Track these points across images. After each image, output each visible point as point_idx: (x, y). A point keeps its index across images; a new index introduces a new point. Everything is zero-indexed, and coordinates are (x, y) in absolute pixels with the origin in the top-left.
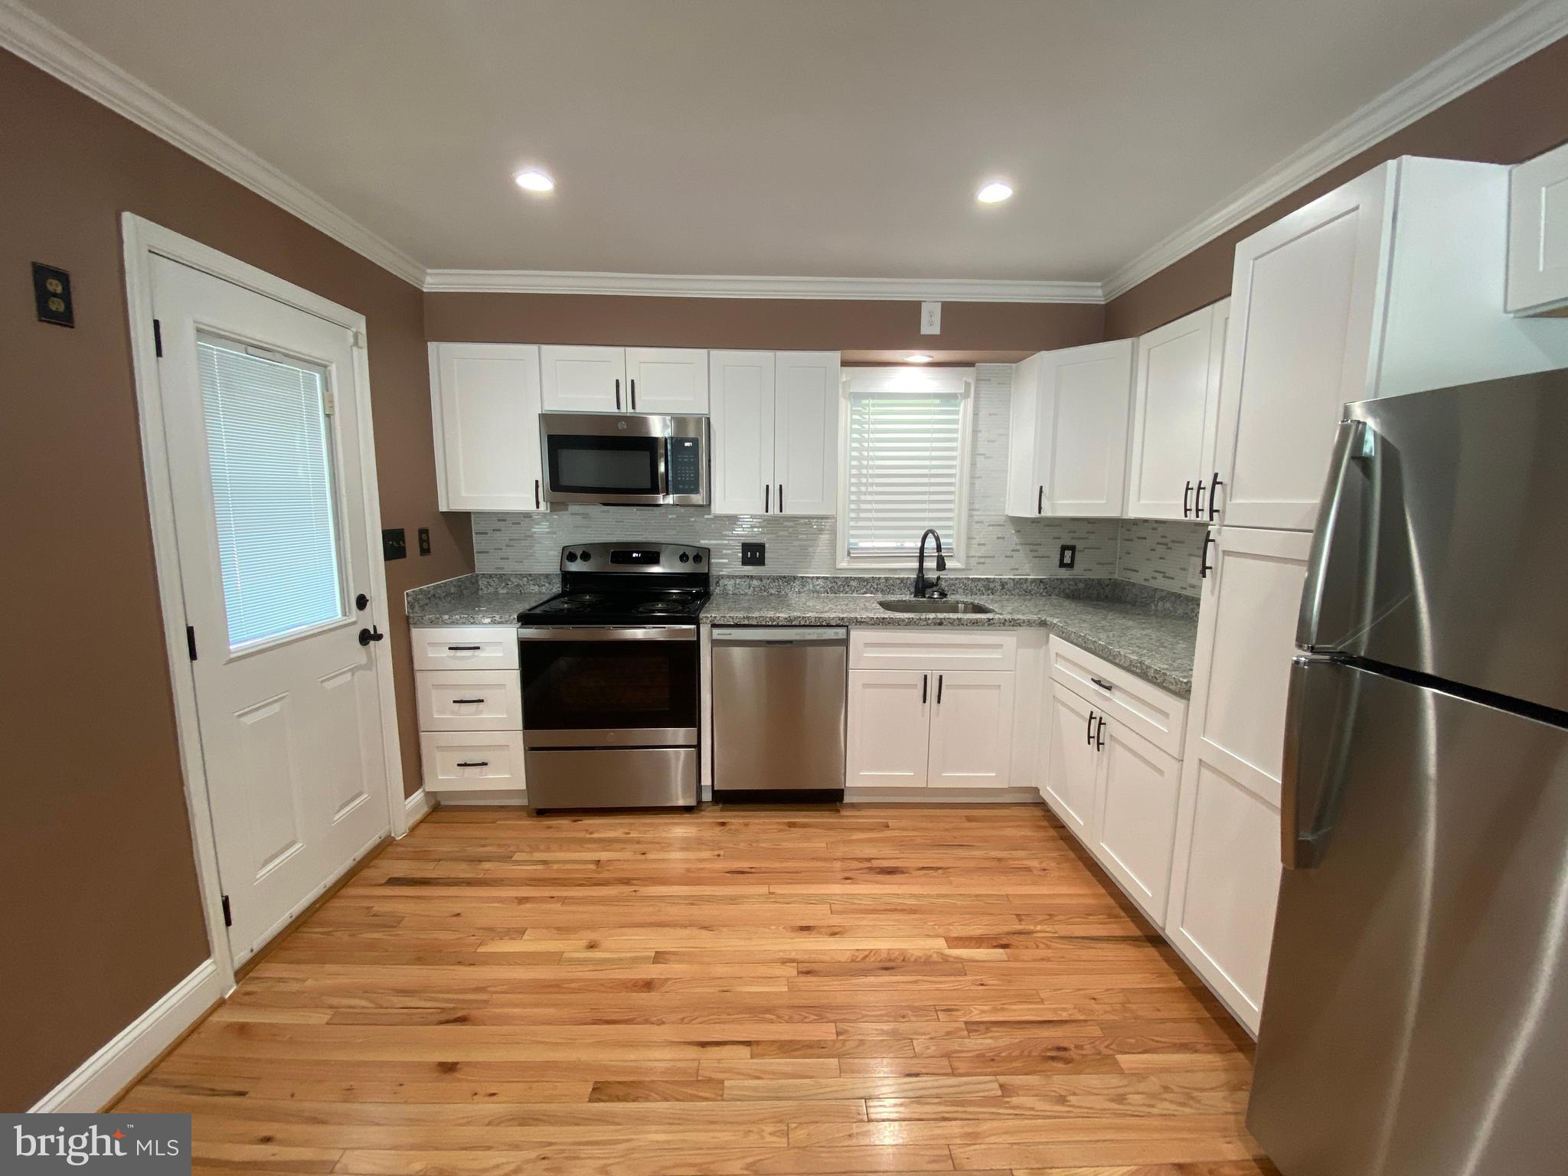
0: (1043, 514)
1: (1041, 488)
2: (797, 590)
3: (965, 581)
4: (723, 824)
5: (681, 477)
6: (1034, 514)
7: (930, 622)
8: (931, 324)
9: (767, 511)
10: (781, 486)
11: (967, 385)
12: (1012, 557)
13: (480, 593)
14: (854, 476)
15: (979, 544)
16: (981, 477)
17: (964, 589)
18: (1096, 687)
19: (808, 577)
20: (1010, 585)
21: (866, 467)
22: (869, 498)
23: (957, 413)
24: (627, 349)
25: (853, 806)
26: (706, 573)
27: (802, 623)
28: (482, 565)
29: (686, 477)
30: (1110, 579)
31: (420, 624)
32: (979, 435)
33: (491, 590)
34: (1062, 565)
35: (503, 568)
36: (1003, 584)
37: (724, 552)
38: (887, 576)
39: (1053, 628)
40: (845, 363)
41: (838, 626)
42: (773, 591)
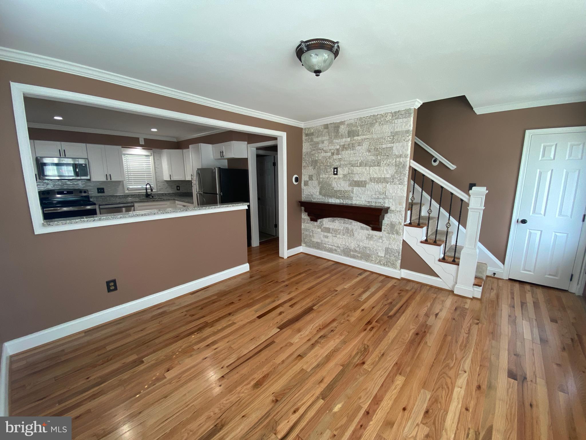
1: (170, 175)
2: (115, 198)
3: (158, 194)
6: (170, 180)
8: (142, 142)
9: (106, 180)
10: (110, 174)
11: (151, 153)
12: (167, 189)
14: (126, 172)
15: (159, 186)
16: (157, 172)
17: (157, 196)
19: (118, 195)
20: (167, 194)
21: (129, 170)
23: (150, 159)
24: (62, 142)
26: (88, 196)
27: (123, 203)
30: (187, 192)
32: (155, 164)
34: (177, 190)
36: (166, 194)
37: (92, 190)
38: (138, 194)
39: (176, 200)
40: (123, 148)
41: (131, 203)
42: (108, 199)
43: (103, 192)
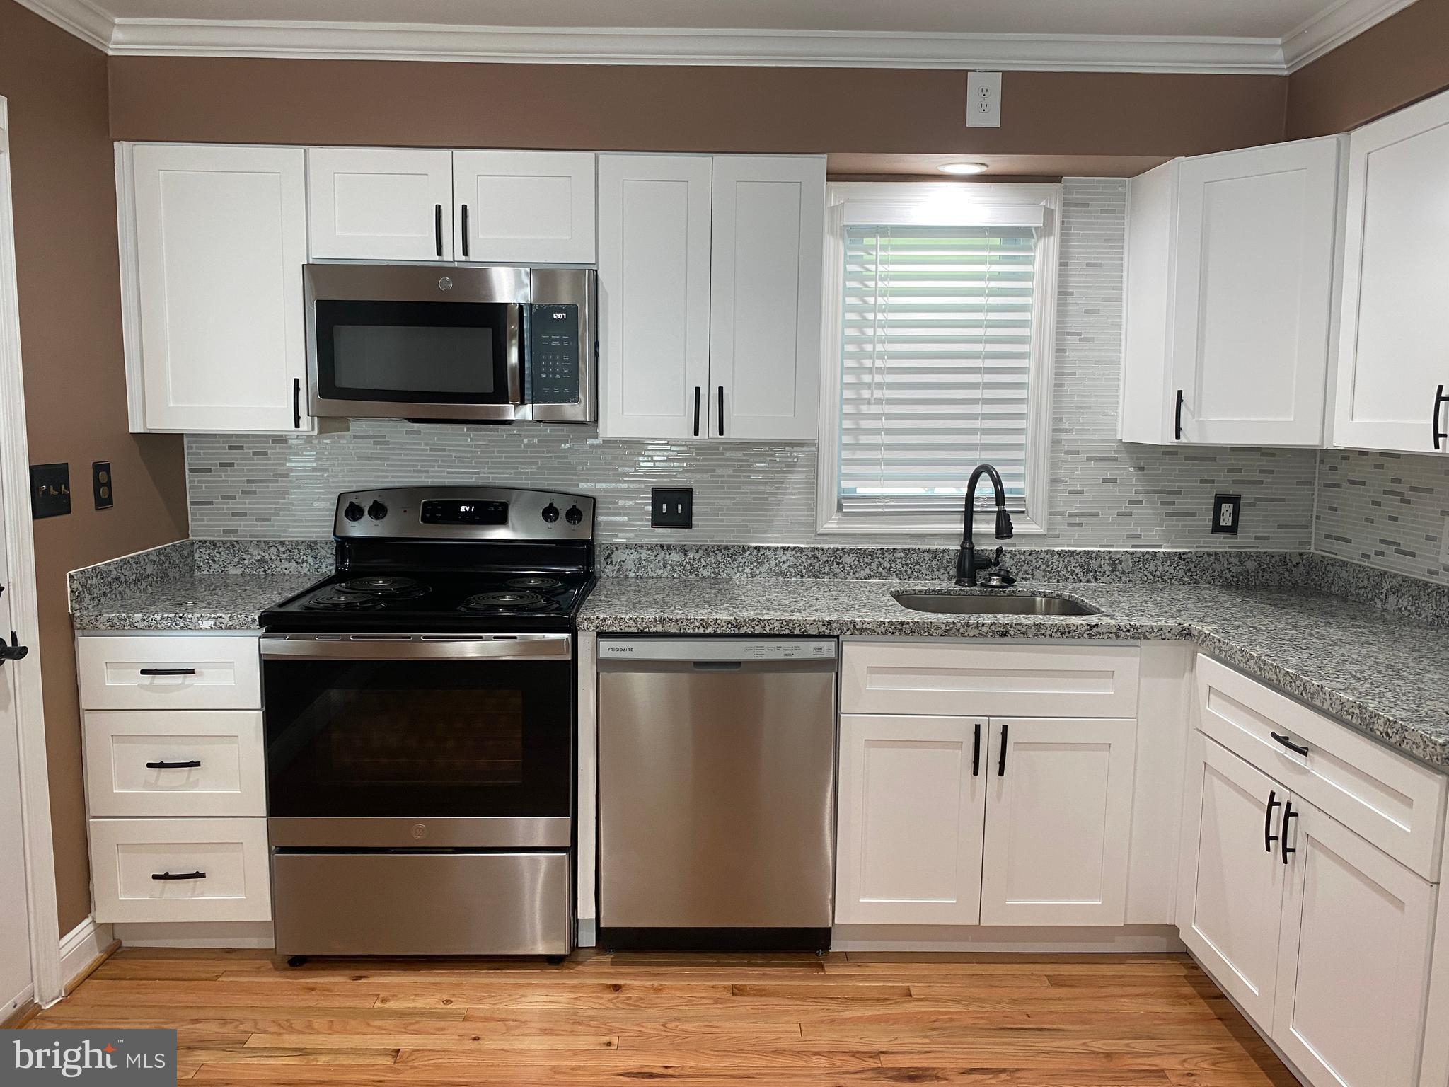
0: (1183, 440)
1: (1180, 393)
2: (748, 570)
3: (1048, 557)
4: (617, 988)
5: (547, 373)
6: (1169, 439)
7: (985, 629)
8: (984, 107)
9: (696, 433)
10: (721, 389)
11: (1049, 213)
12: (1130, 514)
13: (197, 573)
14: (850, 370)
15: (1070, 492)
16: (1074, 374)
17: (1044, 571)
18: (1281, 748)
19: (769, 548)
20: (1127, 565)
21: (871, 356)
22: (875, 409)
23: (1028, 261)
24: (457, 152)
25: (847, 957)
26: (587, 541)
27: (758, 630)
28: (202, 525)
29: (554, 373)
30: (1301, 554)
31: (93, 629)
32: (1070, 299)
33: (215, 568)
34: (1217, 528)
35: (236, 531)
36: (1114, 562)
37: (621, 503)
38: (907, 547)
39: (1204, 641)
40: (833, 176)
41: (820, 636)
42: (705, 573)
43: (685, 521)
